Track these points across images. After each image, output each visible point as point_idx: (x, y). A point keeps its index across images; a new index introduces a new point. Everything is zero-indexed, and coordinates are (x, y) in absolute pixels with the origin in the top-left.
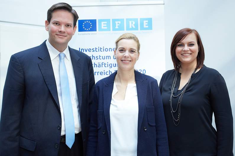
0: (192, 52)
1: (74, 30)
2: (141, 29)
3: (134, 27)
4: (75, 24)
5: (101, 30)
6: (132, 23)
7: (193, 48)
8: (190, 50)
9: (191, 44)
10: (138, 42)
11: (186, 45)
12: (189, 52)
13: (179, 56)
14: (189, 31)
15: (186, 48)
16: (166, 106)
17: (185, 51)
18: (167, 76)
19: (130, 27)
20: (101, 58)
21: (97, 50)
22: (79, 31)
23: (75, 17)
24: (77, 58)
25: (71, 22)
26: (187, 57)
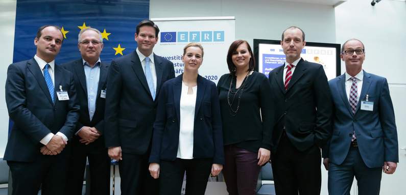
0: (245, 58)
1: (157, 40)
2: (214, 41)
3: (208, 38)
4: (157, 36)
5: (180, 41)
6: (207, 35)
7: (244, 55)
8: (243, 56)
9: (243, 52)
10: (202, 49)
11: (239, 53)
12: (243, 58)
13: (235, 62)
14: (242, 42)
15: (240, 55)
16: (223, 102)
17: (239, 57)
18: (224, 78)
19: (205, 39)
20: (179, 65)
21: (176, 58)
22: (161, 42)
23: (157, 30)
24: (160, 61)
25: (153, 34)
26: (241, 62)
